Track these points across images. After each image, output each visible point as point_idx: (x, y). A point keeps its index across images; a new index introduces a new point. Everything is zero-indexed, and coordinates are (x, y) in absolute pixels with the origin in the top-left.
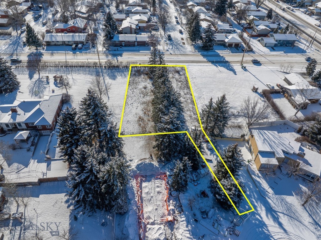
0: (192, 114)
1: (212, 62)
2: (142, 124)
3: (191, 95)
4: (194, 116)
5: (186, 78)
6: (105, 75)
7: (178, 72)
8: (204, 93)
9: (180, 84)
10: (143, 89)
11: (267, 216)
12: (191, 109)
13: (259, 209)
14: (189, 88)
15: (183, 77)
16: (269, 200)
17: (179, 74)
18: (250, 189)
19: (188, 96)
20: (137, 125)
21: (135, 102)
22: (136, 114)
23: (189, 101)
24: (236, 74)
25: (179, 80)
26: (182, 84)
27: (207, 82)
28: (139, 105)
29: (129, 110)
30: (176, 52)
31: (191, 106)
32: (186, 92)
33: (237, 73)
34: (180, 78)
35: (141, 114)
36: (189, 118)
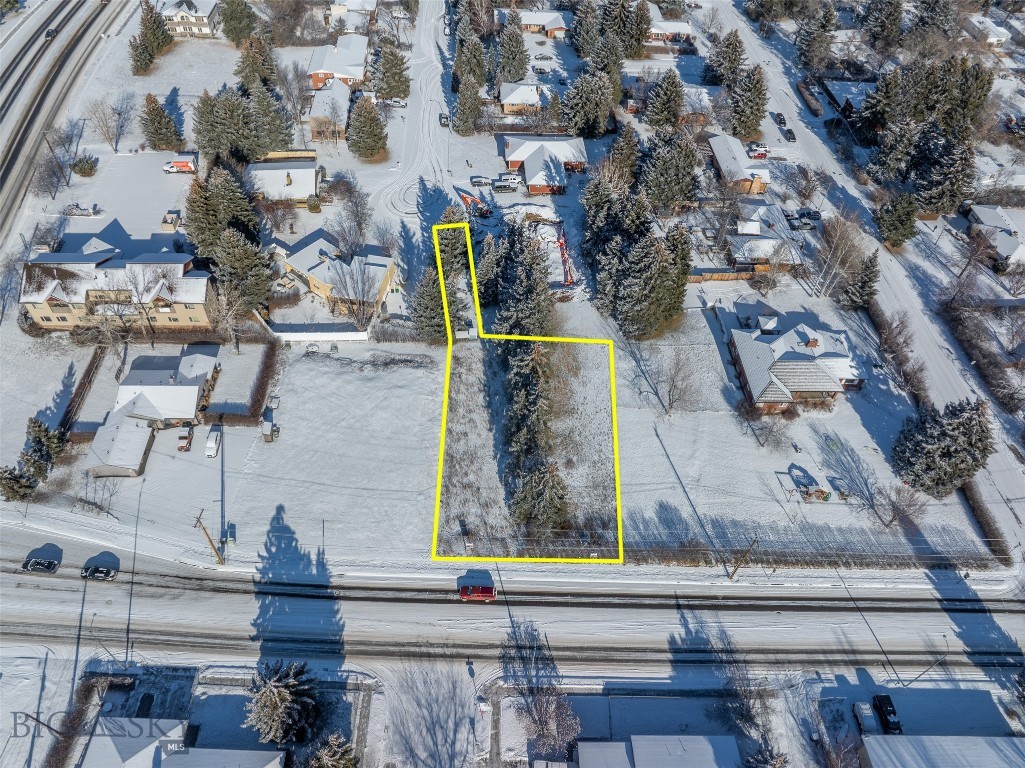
0: (464, 377)
1: (322, 592)
2: (570, 359)
3: (449, 431)
4: (463, 370)
5: (445, 504)
6: (697, 529)
7: (466, 532)
8: (416, 430)
9: (472, 477)
10: (575, 459)
11: (414, 234)
12: (463, 388)
13: (420, 240)
14: (450, 458)
15: (454, 511)
16: (402, 244)
17: (463, 524)
18: (419, 258)
19: (458, 428)
20: (580, 360)
21: (592, 417)
22: (584, 384)
23: (461, 411)
24: (280, 509)
25: (468, 494)
26: (466, 474)
27: (390, 471)
28: (581, 409)
29: (602, 395)
30: (446, 686)
31: (461, 397)
32: (462, 442)
33: (273, 513)
34: (466, 501)
35: (575, 384)
36: (474, 366)
